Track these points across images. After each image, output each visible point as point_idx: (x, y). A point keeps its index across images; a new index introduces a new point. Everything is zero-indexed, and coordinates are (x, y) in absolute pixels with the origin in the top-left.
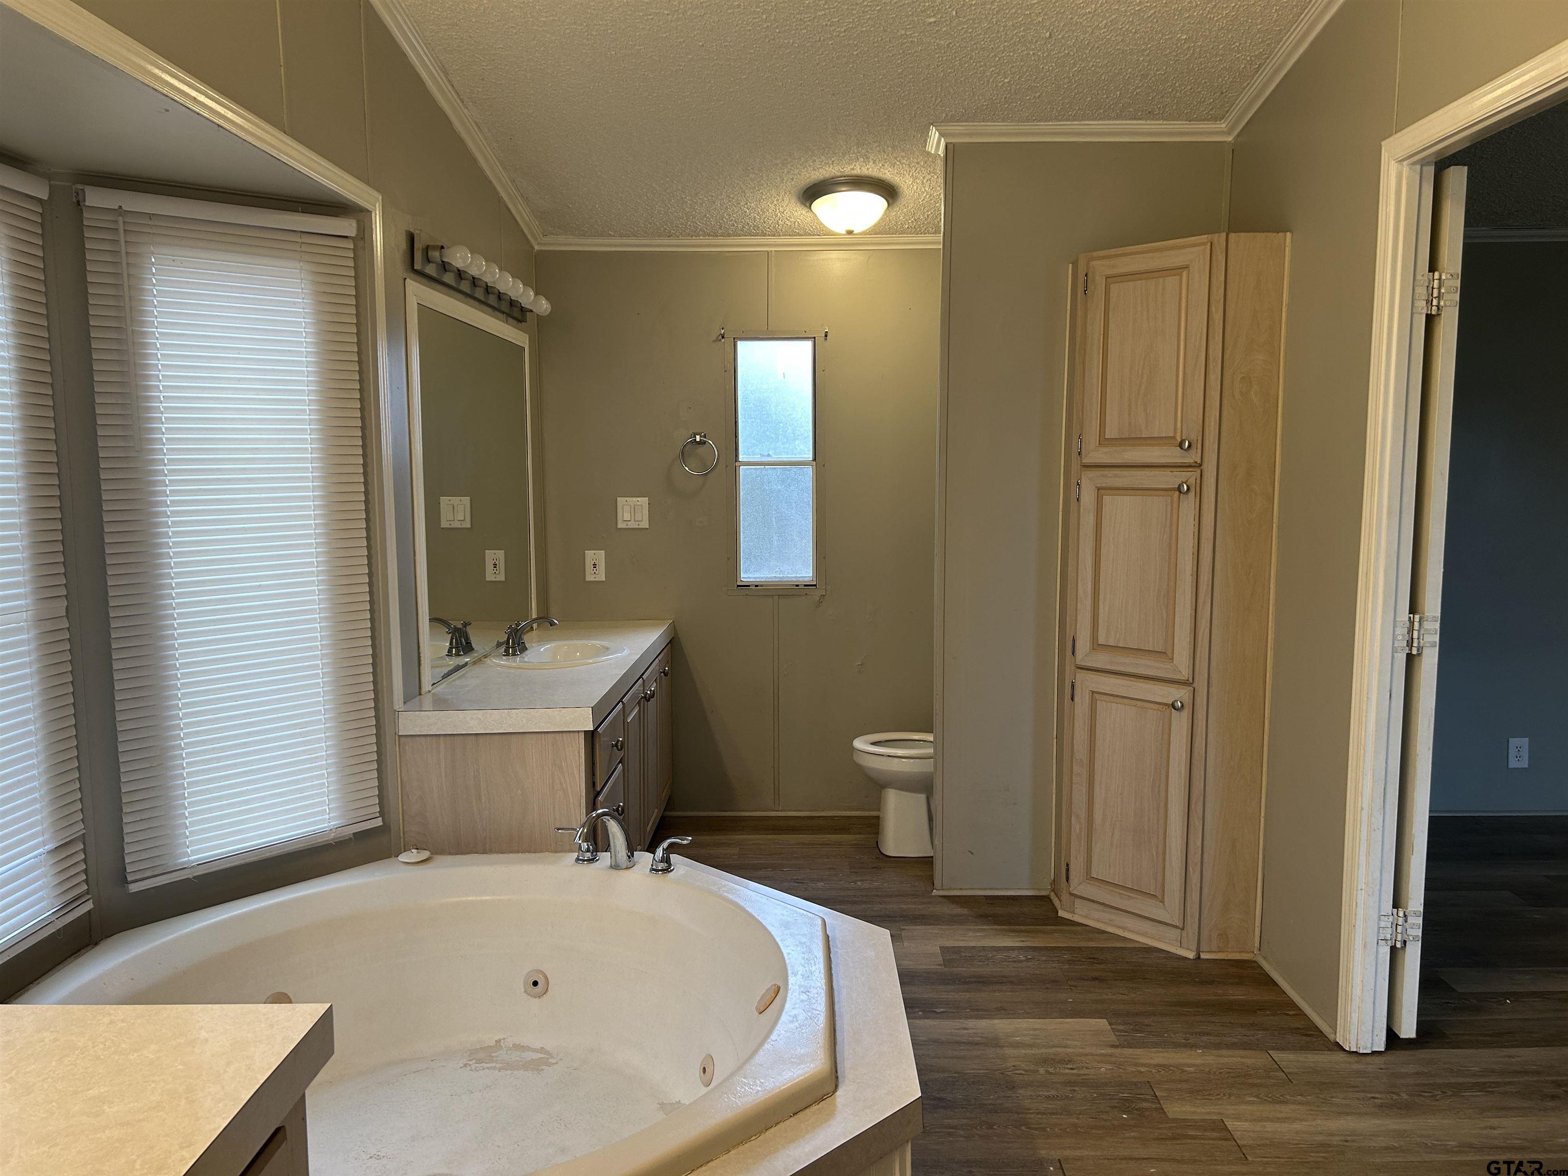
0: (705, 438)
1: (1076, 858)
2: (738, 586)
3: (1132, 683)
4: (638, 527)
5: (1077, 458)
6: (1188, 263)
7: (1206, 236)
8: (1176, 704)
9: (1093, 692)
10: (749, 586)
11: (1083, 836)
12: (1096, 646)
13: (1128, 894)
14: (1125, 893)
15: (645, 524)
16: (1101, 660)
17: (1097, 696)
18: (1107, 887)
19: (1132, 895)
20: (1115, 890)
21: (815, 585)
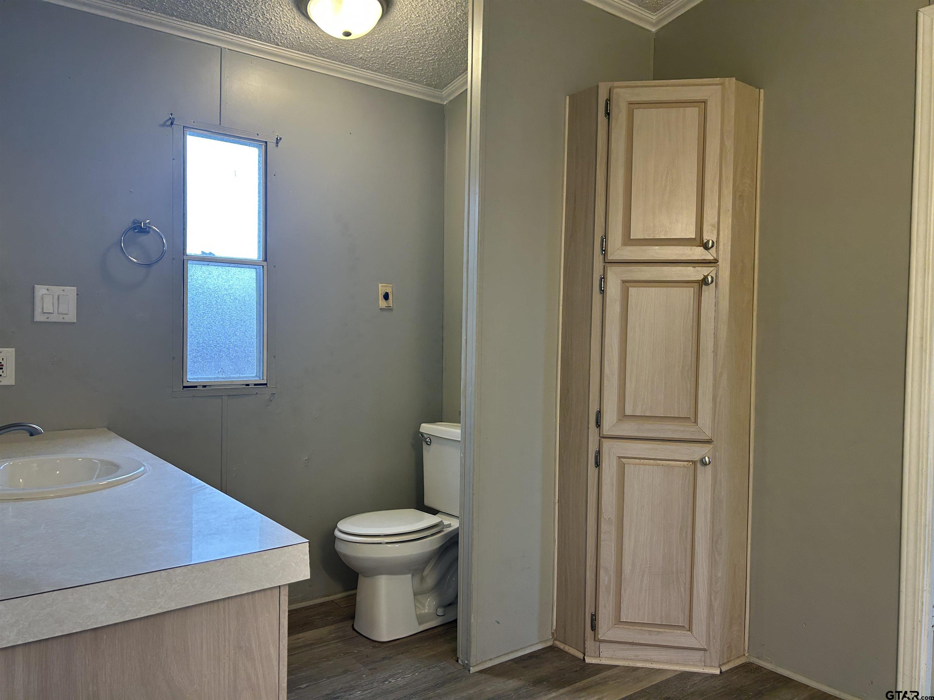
0: (150, 225)
1: (605, 607)
2: (184, 387)
3: (659, 446)
4: (62, 321)
5: (599, 256)
6: (706, 98)
7: (719, 79)
8: (704, 460)
9: (620, 457)
10: (196, 387)
11: (612, 587)
12: (623, 416)
13: (657, 630)
14: (653, 629)
15: (72, 317)
16: (628, 429)
17: (624, 460)
18: (636, 628)
19: (661, 630)
20: (643, 628)
21: (266, 384)
